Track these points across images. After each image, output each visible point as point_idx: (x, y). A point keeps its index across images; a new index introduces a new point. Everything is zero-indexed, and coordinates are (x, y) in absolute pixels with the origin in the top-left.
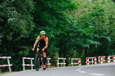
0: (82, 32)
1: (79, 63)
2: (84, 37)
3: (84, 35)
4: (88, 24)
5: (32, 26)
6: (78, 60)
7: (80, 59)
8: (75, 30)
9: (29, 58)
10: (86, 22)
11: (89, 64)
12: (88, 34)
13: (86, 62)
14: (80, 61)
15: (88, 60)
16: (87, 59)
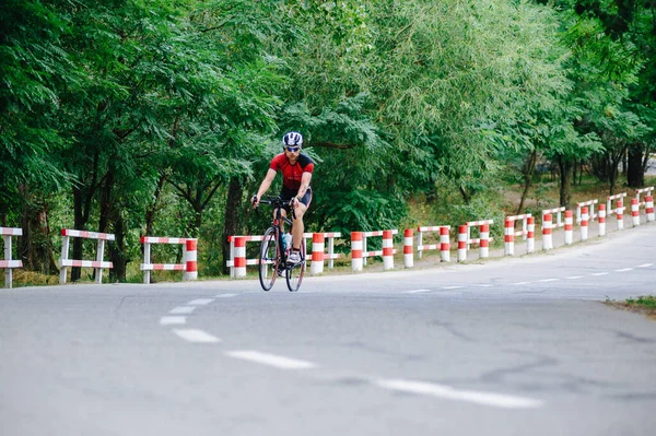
0: (217, 88)
1: (190, 267)
2: (225, 118)
3: (229, 107)
4: (256, 41)
6: (184, 248)
7: (195, 240)
8: (176, 71)
10: (243, 27)
11: (242, 271)
12: (249, 102)
13: (231, 263)
14: (193, 256)
15: (242, 252)
16: (237, 244)
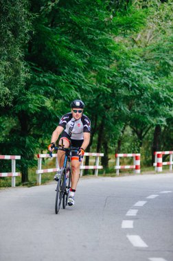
0: (151, 88)
1: (137, 168)
2: (154, 102)
3: (156, 96)
4: (169, 65)
5: (23, 75)
6: (134, 159)
8: (132, 81)
9: (7, 157)
10: (163, 59)
11: (160, 169)
12: (165, 95)
13: (155, 164)
14: (138, 163)
15: (160, 160)
16: (158, 156)
